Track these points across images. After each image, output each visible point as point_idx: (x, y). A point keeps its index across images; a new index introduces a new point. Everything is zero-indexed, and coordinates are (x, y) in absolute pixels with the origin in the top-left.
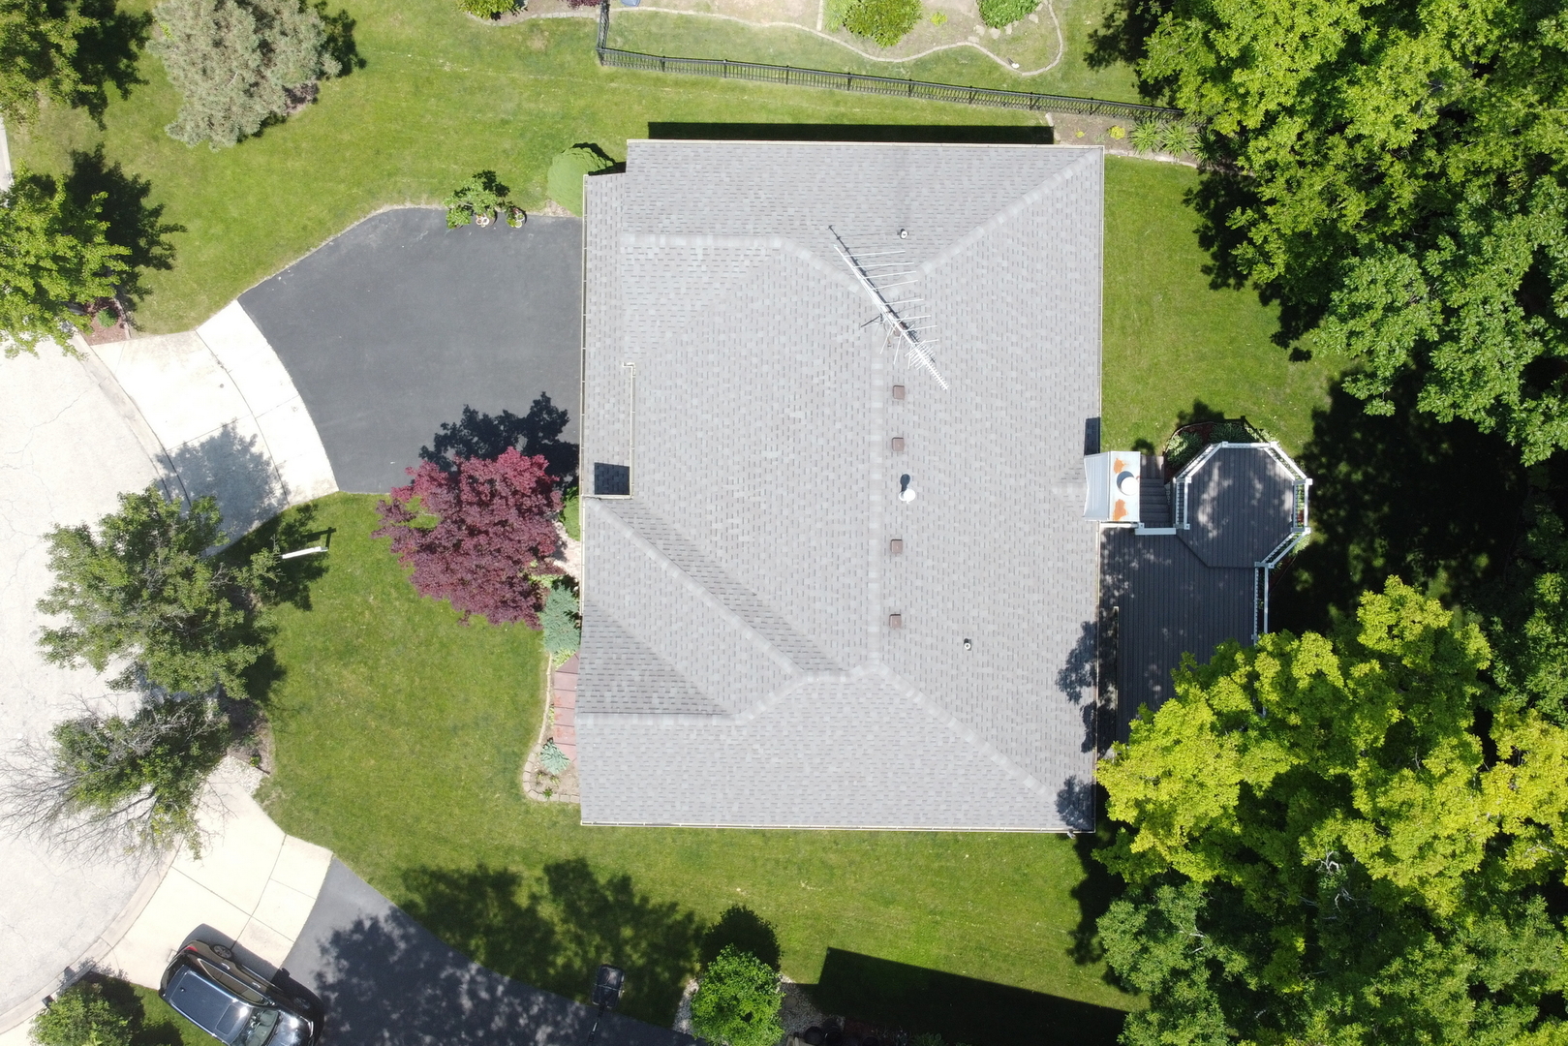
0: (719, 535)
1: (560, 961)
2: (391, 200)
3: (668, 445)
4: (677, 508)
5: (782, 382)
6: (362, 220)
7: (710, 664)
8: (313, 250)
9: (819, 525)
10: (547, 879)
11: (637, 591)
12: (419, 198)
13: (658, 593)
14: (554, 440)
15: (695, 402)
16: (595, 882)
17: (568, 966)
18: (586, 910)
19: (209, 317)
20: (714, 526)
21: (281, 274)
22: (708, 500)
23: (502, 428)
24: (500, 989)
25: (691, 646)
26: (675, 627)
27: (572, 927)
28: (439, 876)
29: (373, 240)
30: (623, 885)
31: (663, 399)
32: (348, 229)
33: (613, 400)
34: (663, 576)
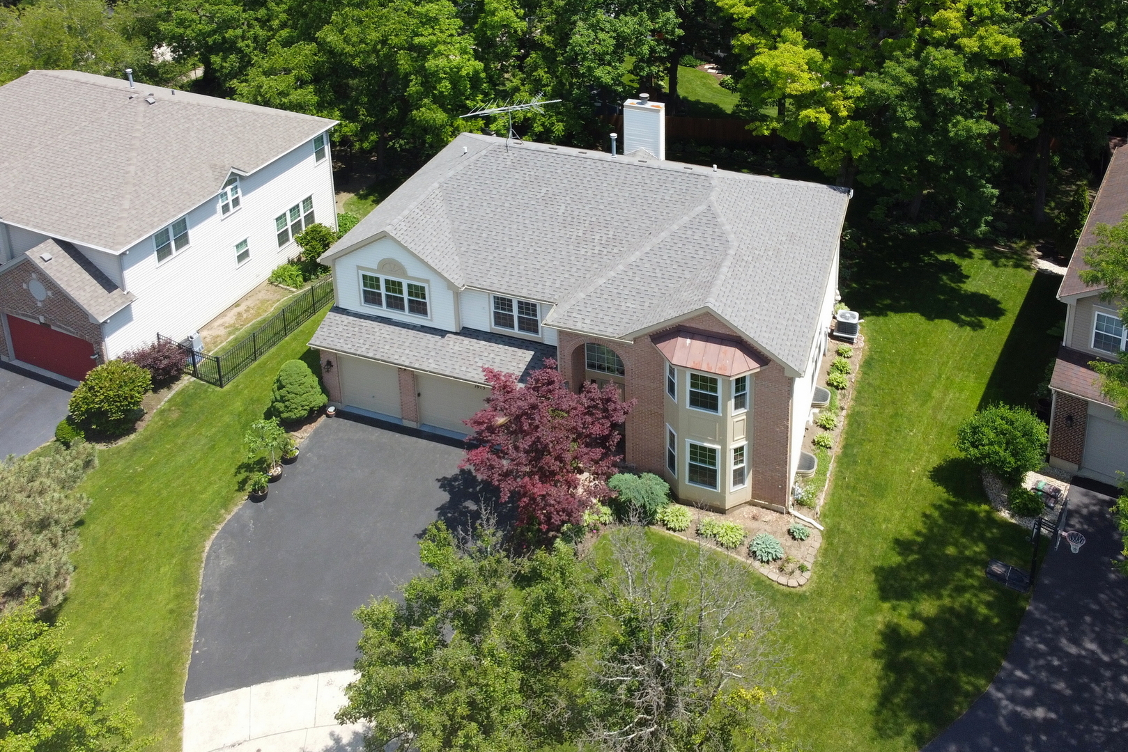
0: (603, 249)
1: (983, 610)
2: (204, 538)
3: (529, 273)
4: (575, 274)
5: (520, 197)
6: (203, 565)
7: (691, 255)
8: (196, 613)
9: (616, 190)
10: (895, 602)
11: (626, 297)
12: (221, 516)
13: (631, 282)
14: (480, 483)
15: (508, 250)
16: (899, 566)
17: (989, 605)
18: (927, 576)
19: (180, 740)
20: (596, 252)
21: (194, 650)
22: (578, 252)
23: (449, 515)
24: (1019, 673)
25: (675, 267)
26: (659, 275)
27: (945, 593)
28: (885, 700)
29: (226, 562)
30: (902, 546)
31: (497, 271)
32: (201, 579)
33: (477, 360)
34: (621, 276)
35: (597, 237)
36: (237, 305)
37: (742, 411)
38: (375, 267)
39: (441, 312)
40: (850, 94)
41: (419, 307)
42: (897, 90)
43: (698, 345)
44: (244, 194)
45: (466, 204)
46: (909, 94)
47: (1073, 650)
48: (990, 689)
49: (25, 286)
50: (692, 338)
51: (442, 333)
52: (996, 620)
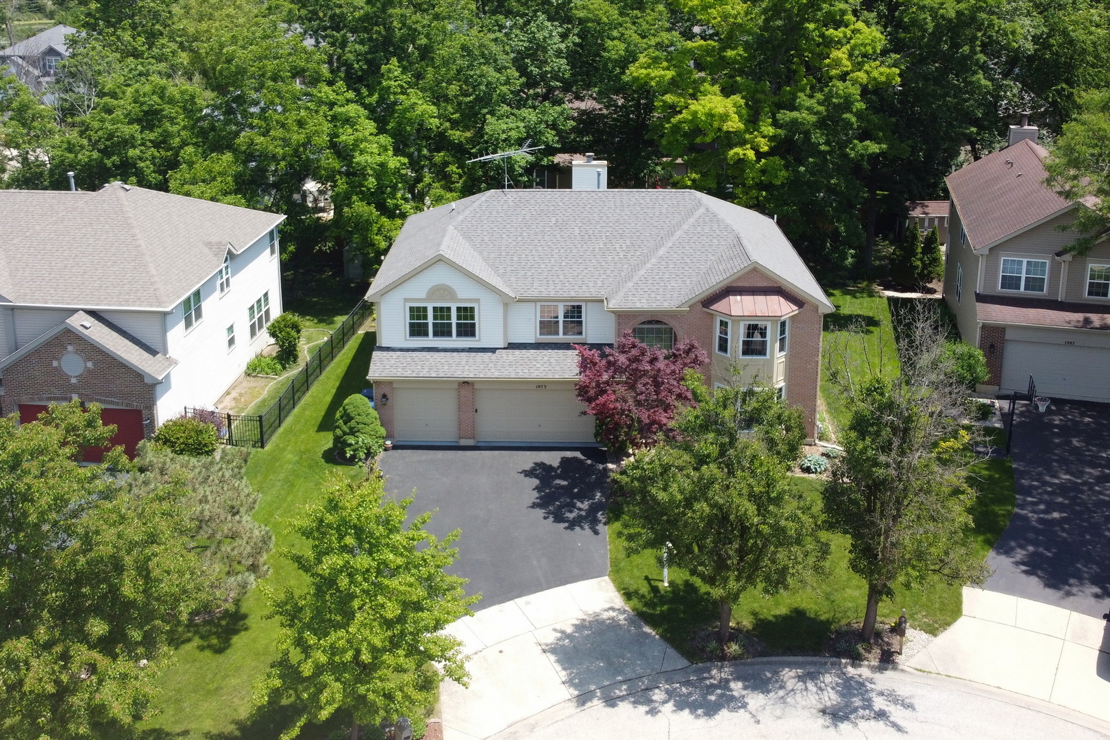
5: (534, 227)
9: (618, 211)
15: (543, 266)
22: (605, 259)
24: (1030, 499)
35: (617, 246)
36: (228, 393)
37: (783, 353)
38: (424, 296)
39: (489, 330)
40: (766, 133)
41: (468, 330)
42: (813, 119)
43: (748, 299)
44: (233, 275)
45: (486, 239)
46: (822, 124)
47: (1057, 481)
48: (1017, 510)
49: (55, 364)
50: (741, 295)
51: (493, 350)
52: (997, 476)
